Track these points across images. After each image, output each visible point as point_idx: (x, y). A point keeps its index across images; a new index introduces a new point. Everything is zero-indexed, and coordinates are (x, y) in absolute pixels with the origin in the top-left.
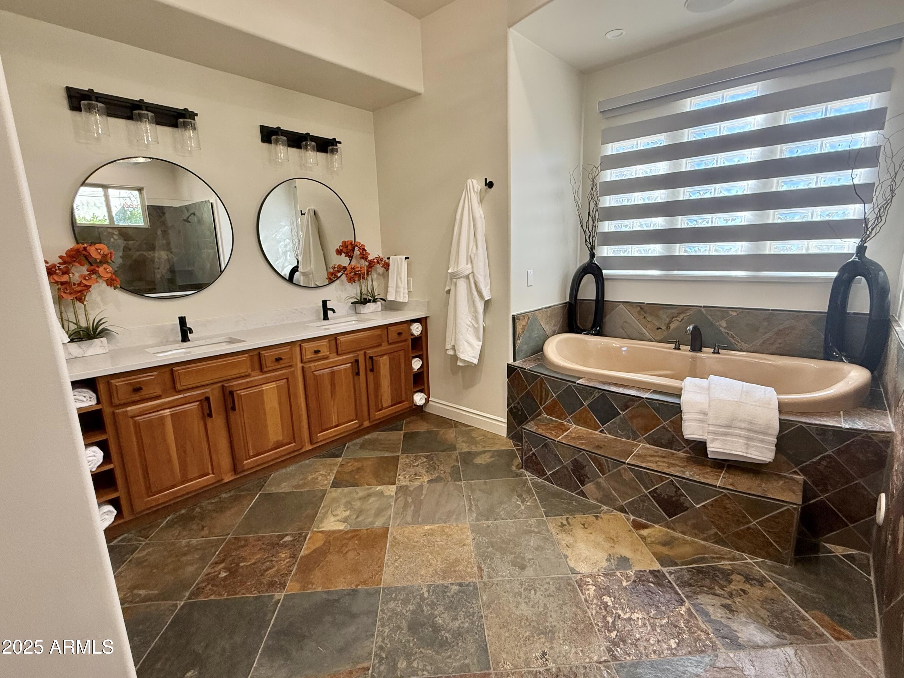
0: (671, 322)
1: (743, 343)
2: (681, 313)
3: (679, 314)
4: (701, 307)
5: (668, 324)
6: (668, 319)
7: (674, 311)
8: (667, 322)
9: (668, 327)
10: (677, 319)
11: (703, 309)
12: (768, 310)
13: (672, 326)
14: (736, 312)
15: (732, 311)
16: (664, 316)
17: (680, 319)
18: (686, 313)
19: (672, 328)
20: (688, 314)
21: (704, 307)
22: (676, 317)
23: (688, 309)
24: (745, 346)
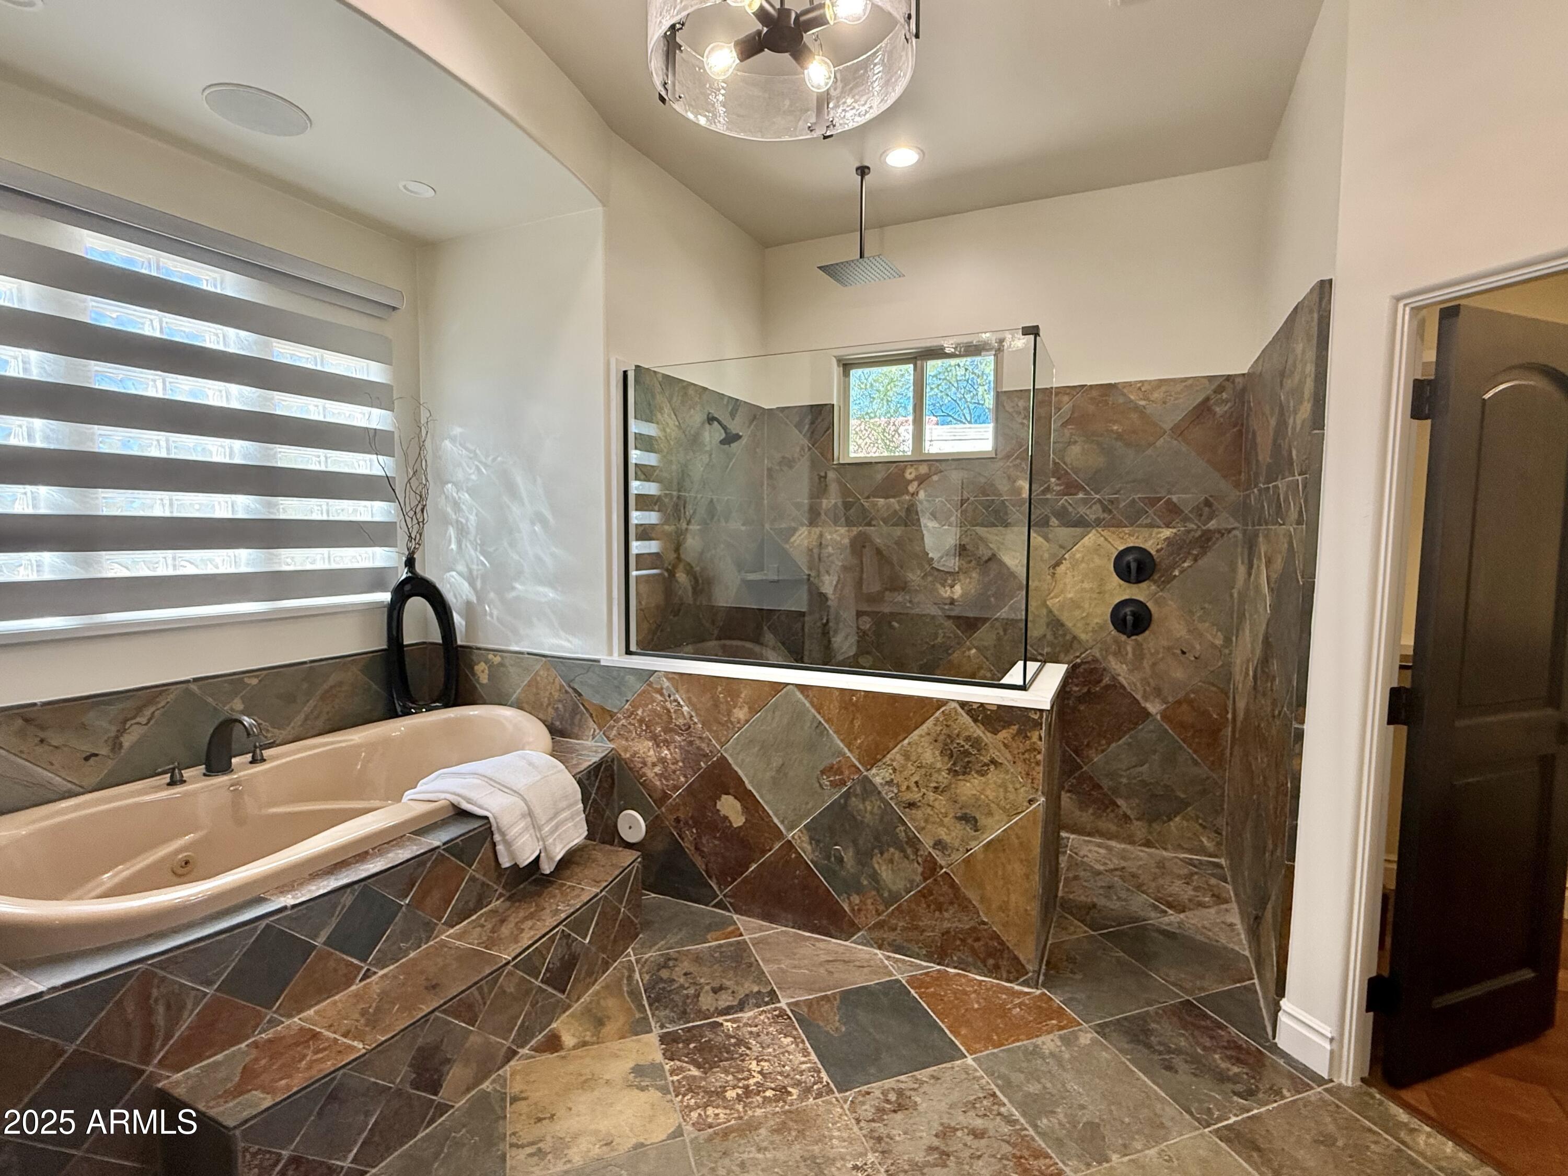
0: (122, 731)
1: (276, 731)
2: (145, 706)
3: (139, 710)
4: (187, 682)
5: (117, 737)
6: (114, 729)
7: (129, 704)
8: (113, 734)
9: (116, 745)
10: (138, 720)
11: (193, 687)
12: (304, 663)
13: (127, 741)
14: (257, 677)
15: (249, 677)
16: (103, 724)
17: (143, 720)
18: (159, 702)
19: (126, 745)
20: (162, 704)
21: (196, 680)
22: (134, 718)
23: (161, 693)
24: (282, 734)
